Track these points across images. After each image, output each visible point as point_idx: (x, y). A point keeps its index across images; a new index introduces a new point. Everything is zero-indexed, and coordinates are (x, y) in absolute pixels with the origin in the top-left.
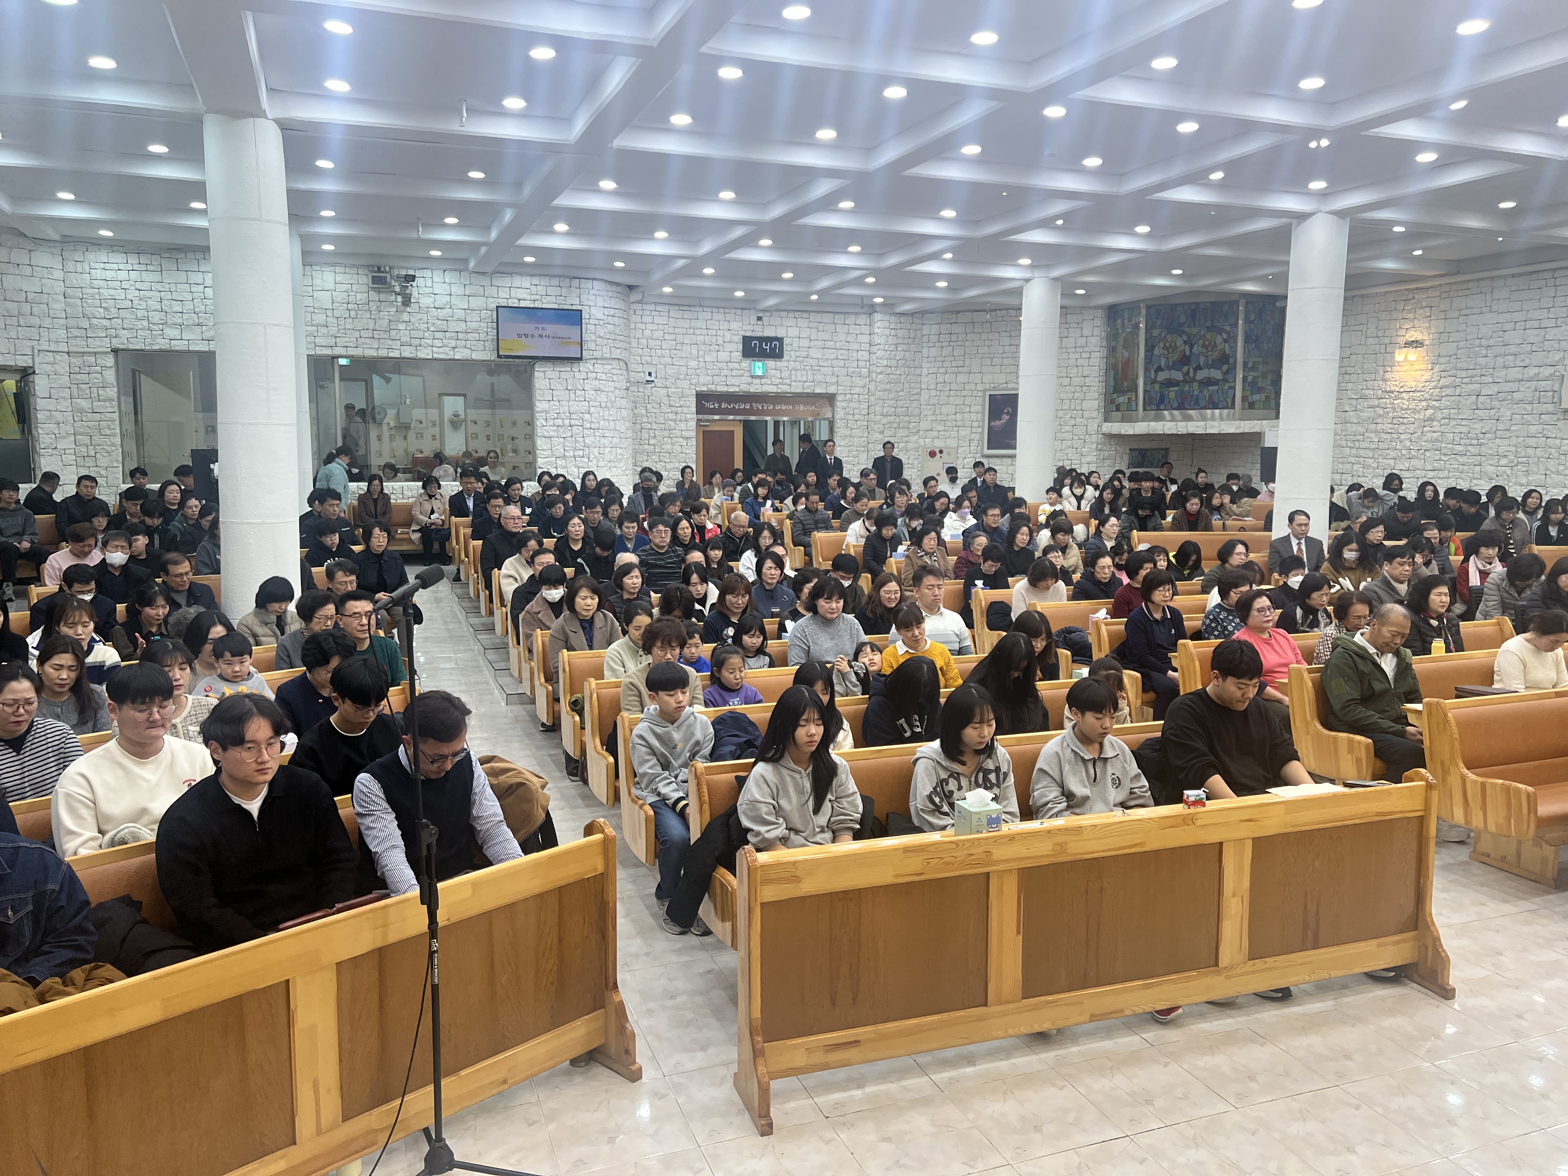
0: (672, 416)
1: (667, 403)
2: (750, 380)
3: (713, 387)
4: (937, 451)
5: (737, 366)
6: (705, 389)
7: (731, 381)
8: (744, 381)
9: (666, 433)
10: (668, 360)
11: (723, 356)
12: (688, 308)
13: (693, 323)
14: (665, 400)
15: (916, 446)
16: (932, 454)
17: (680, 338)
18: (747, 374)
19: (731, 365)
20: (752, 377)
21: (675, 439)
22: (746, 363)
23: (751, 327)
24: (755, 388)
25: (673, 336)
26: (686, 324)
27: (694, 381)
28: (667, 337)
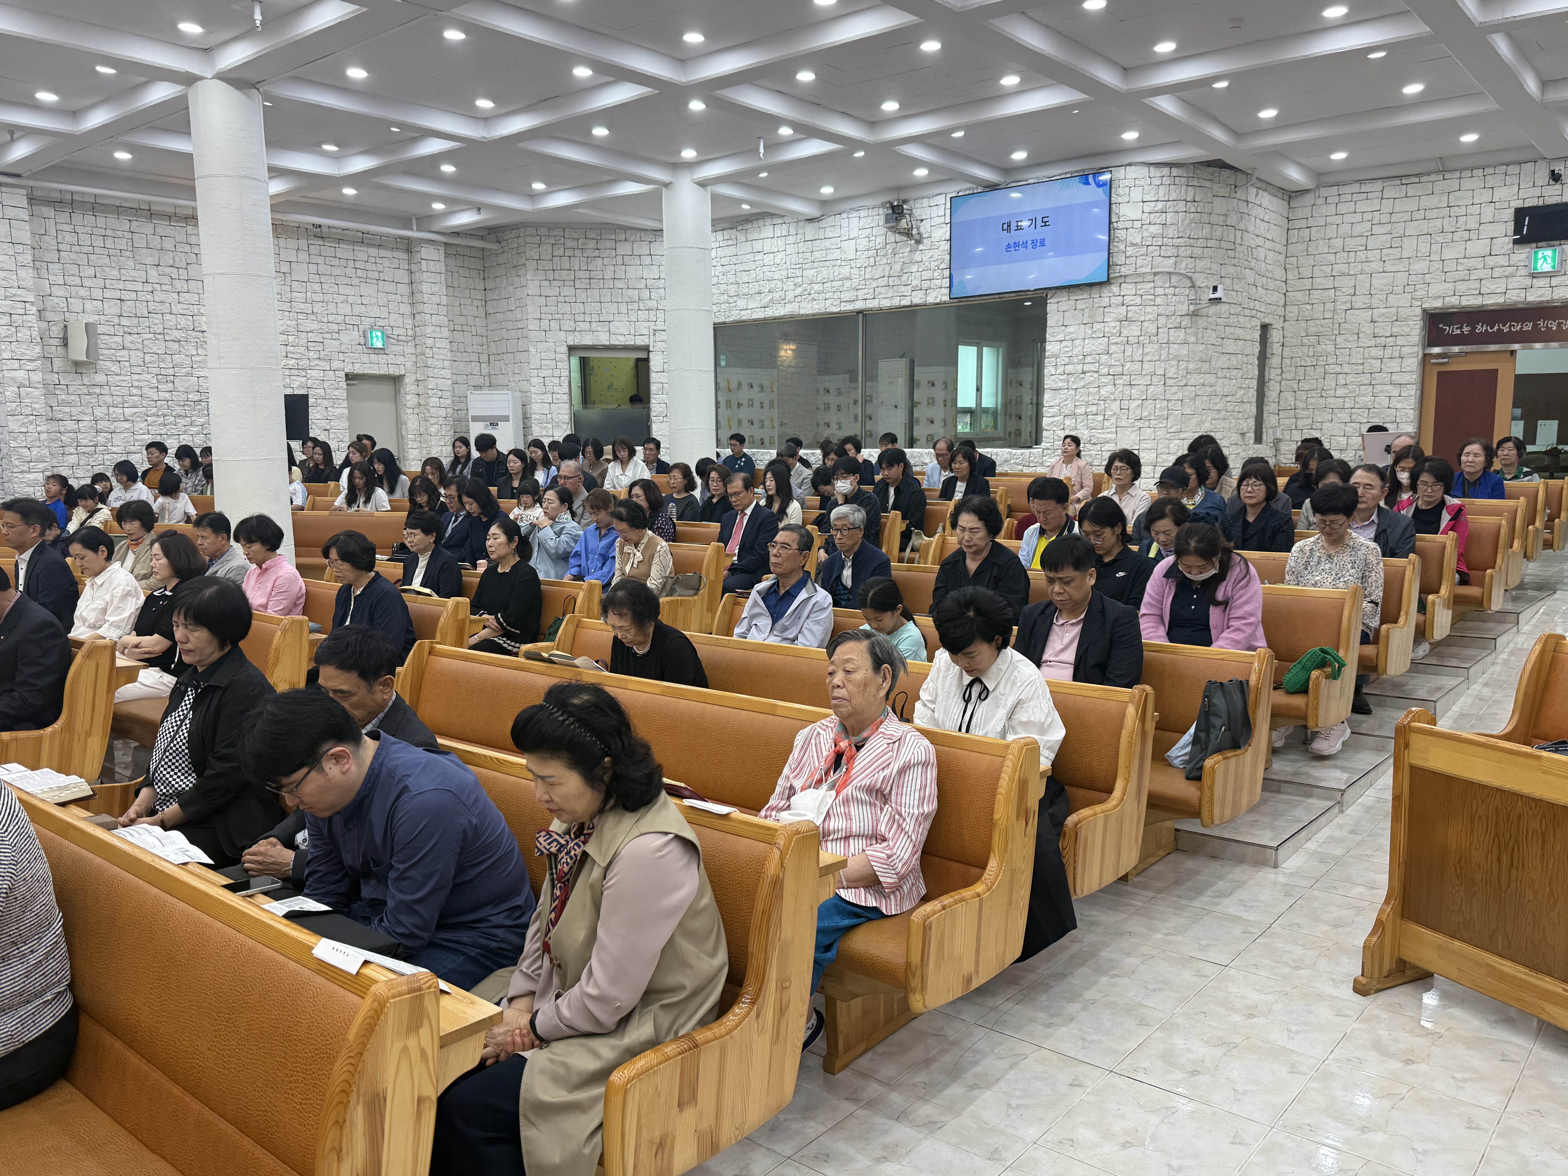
0: (1374, 352)
1: (1370, 332)
2: (1528, 281)
3: (1453, 301)
5: (1502, 260)
6: (1438, 304)
7: (1489, 286)
8: (1516, 285)
9: (1366, 379)
10: (1376, 266)
11: (1478, 247)
12: (1417, 180)
13: (1425, 202)
14: (1367, 329)
17: (1399, 229)
18: (1523, 272)
19: (1490, 261)
20: (1534, 276)
21: (1380, 387)
22: (1522, 254)
23: (1537, 192)
24: (1539, 294)
25: (1387, 228)
26: (1412, 204)
27: (1418, 294)
28: (1377, 230)
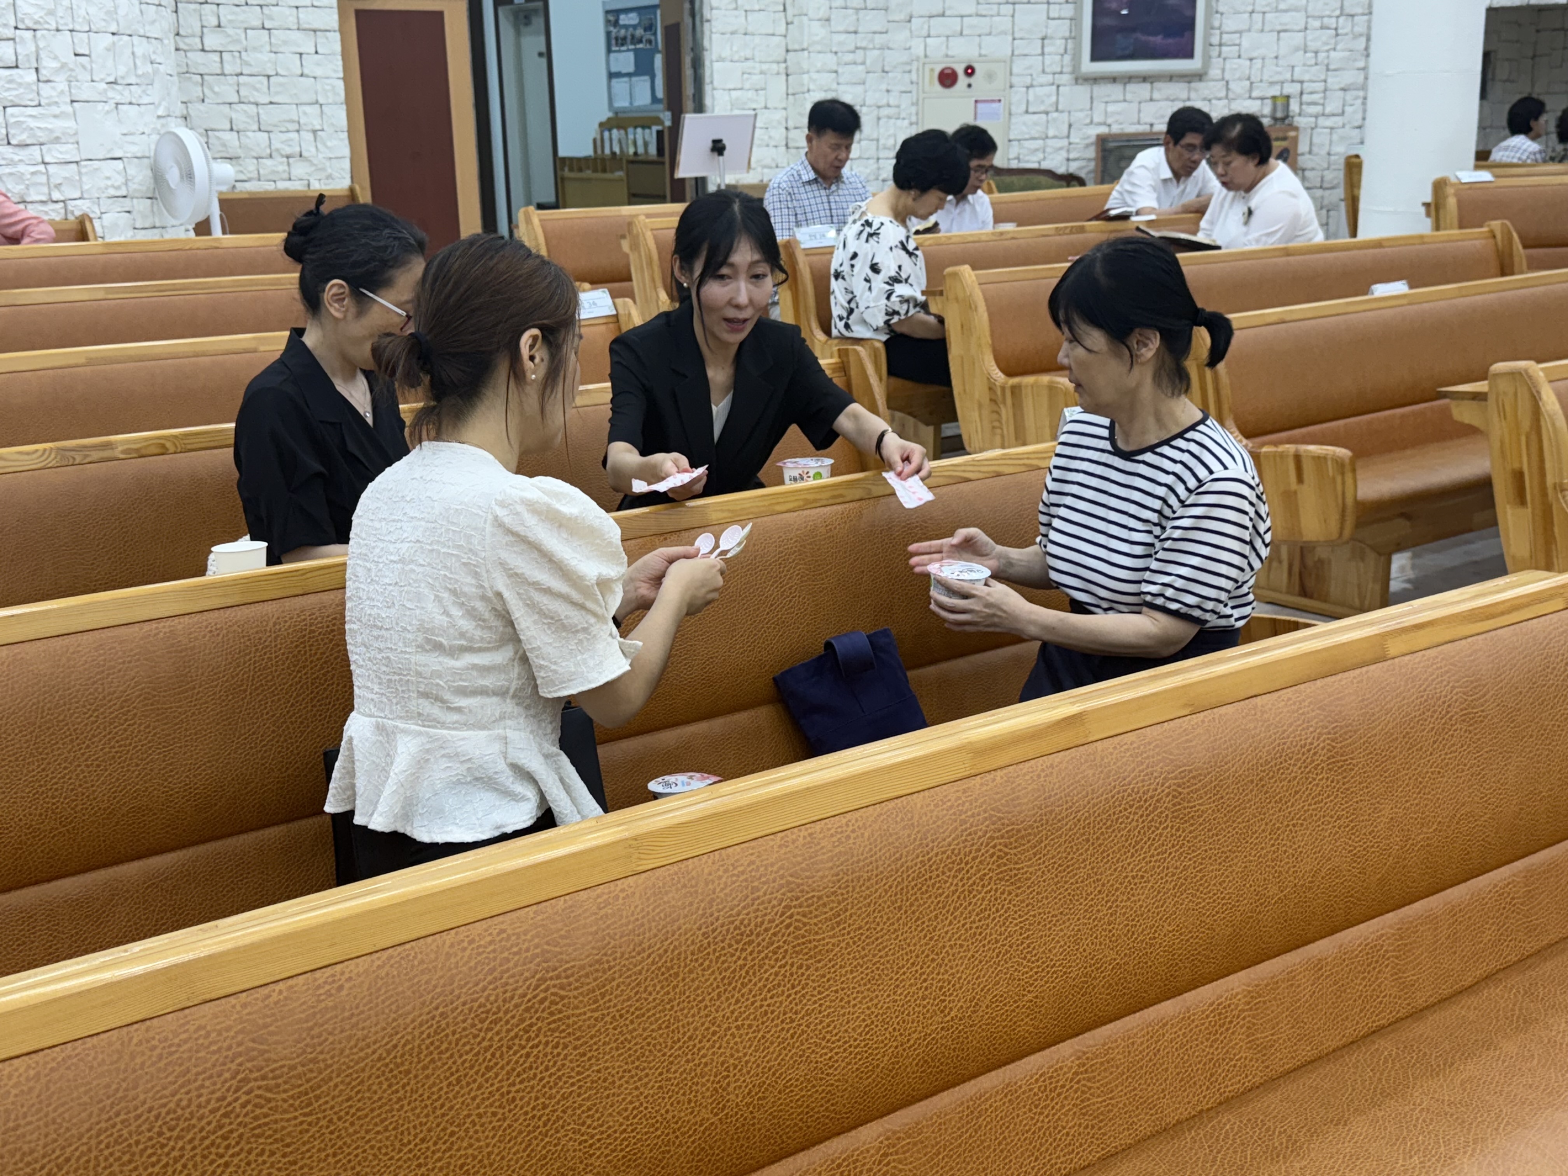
4: (960, 70)
15: (905, 58)
16: (947, 78)
